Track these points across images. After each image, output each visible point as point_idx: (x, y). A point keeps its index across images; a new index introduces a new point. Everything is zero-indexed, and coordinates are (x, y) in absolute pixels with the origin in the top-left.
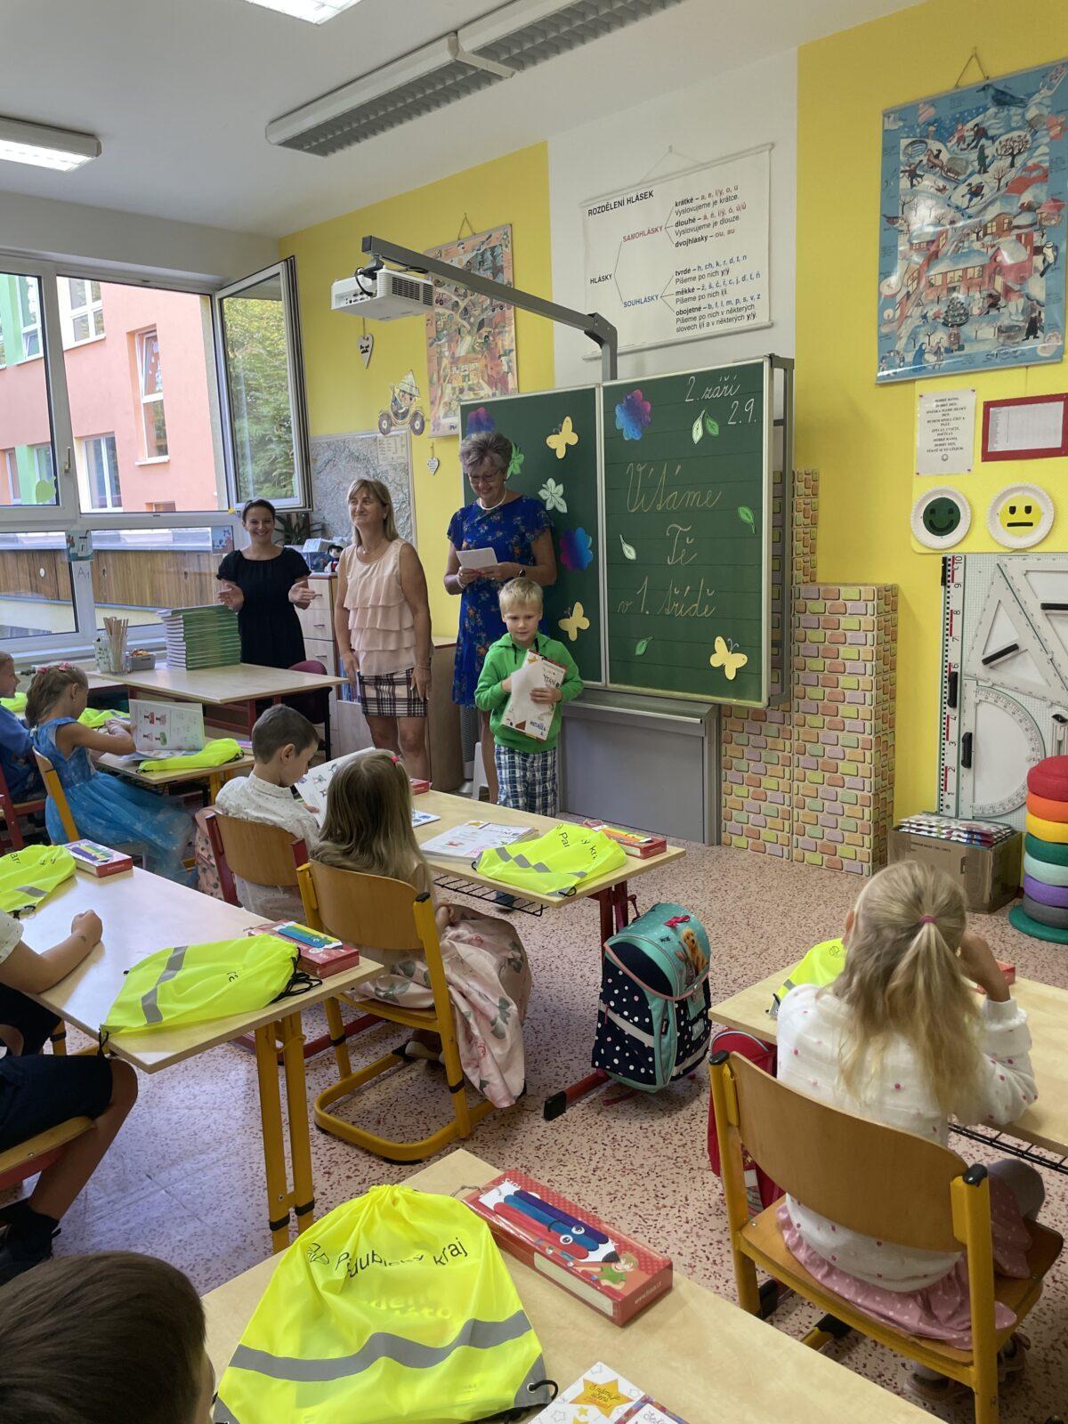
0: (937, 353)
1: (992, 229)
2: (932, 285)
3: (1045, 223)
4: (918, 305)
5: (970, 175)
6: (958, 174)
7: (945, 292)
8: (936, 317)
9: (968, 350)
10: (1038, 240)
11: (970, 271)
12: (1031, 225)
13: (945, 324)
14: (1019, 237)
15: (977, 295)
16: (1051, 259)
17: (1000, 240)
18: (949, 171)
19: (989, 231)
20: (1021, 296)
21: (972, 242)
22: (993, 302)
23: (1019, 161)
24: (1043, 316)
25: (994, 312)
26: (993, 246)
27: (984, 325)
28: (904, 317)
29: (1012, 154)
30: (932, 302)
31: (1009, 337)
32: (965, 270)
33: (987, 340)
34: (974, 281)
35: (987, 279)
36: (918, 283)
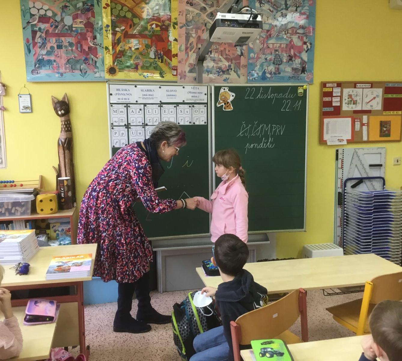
0: (271, 74)
1: (290, 31)
2: (269, 47)
3: (307, 34)
4: (264, 54)
5: (282, 9)
6: (278, 7)
7: (273, 51)
8: (270, 60)
9: (282, 74)
10: (305, 39)
11: (282, 45)
12: (303, 34)
13: (274, 63)
14: (299, 37)
15: (285, 55)
16: (309, 47)
17: (293, 36)
18: (274, 5)
19: (289, 32)
20: (299, 58)
21: (283, 34)
22: (291, 58)
23: (299, 9)
24: (306, 66)
25: (290, 62)
26: (290, 38)
27: (287, 66)
28: (258, 58)
29: (296, 6)
30: (269, 54)
31: (296, 72)
32: (281, 44)
33: (288, 72)
34: (284, 49)
35: (288, 49)
36: (264, 45)
